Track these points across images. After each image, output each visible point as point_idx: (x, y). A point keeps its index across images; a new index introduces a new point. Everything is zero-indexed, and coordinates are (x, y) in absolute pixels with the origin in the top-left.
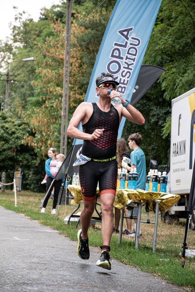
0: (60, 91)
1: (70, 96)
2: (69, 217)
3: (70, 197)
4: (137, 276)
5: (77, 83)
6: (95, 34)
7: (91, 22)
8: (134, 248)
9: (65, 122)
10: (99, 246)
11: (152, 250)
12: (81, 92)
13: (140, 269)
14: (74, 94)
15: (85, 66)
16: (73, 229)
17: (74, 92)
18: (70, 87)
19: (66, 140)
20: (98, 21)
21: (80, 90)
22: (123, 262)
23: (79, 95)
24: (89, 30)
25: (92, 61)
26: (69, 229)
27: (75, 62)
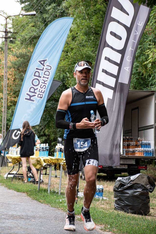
0: (1, 96)
1: (8, 99)
2: (7, 174)
3: (8, 161)
4: (49, 210)
5: (12, 91)
6: (23, 61)
7: (20, 54)
8: (47, 193)
9: (5, 115)
10: (25, 192)
11: (58, 193)
12: (15, 96)
13: (50, 206)
14: (10, 98)
15: (17, 81)
16: (9, 182)
17: (10, 96)
18: (7, 93)
19: (5, 126)
20: (25, 53)
21: (14, 95)
22: (40, 202)
23: (14, 98)
24: (20, 59)
25: (21, 77)
26: (7, 182)
27: (11, 78)
